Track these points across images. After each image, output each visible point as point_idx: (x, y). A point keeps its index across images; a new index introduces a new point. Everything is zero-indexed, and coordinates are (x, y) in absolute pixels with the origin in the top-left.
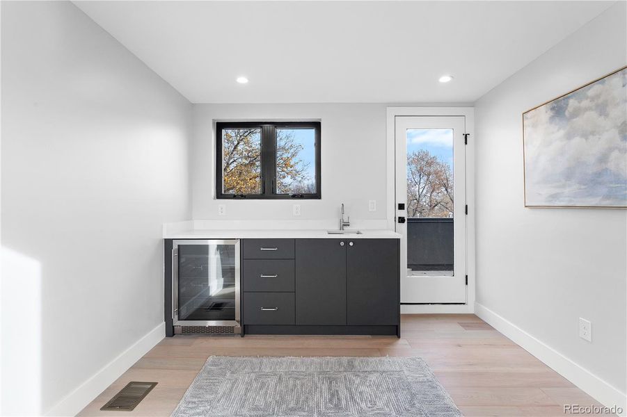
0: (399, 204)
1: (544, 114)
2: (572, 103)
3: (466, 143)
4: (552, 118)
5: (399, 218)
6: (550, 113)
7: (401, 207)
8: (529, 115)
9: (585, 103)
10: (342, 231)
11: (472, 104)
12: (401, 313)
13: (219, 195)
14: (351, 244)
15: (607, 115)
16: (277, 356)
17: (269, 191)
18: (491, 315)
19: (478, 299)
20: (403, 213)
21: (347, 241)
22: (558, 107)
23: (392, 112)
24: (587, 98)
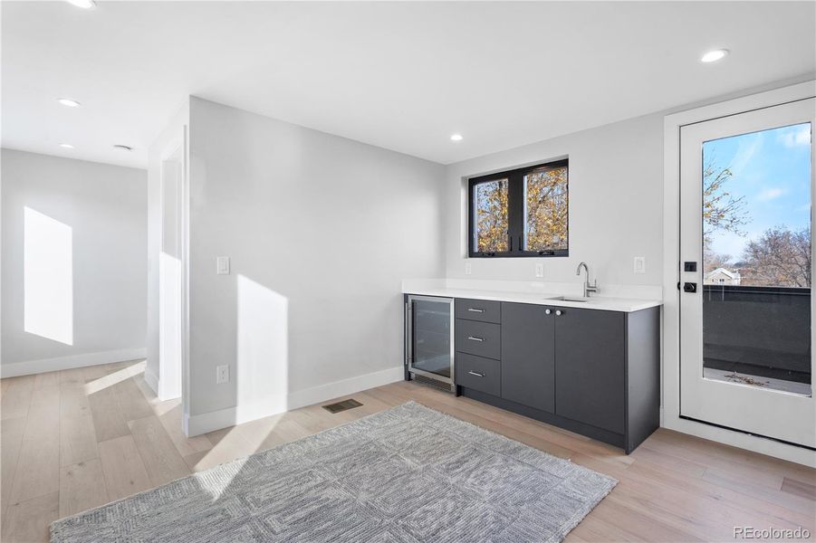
0: (686, 263)
5: (687, 284)
7: (691, 267)
10: (586, 298)
13: (472, 254)
17: (516, 249)
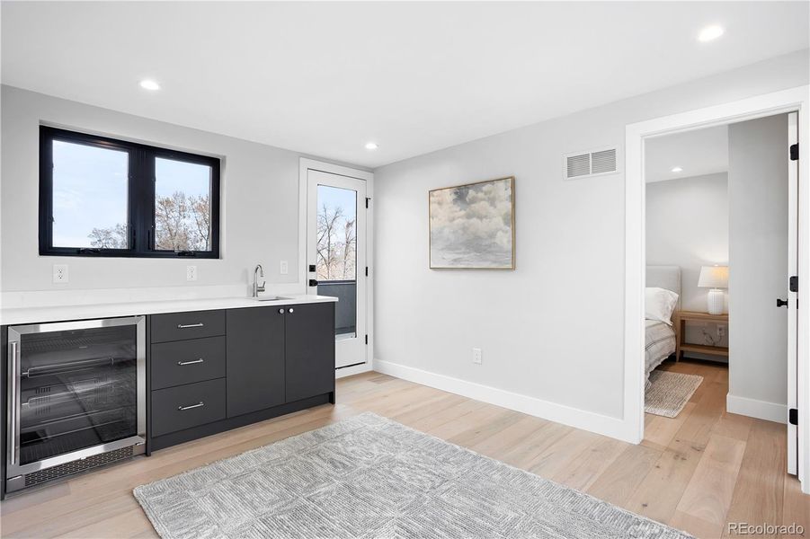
0: (310, 266)
1: (449, 196)
2: (471, 193)
3: (367, 207)
4: (455, 201)
5: (311, 281)
6: (454, 197)
7: (312, 269)
8: (435, 193)
9: (481, 195)
11: (372, 170)
12: (336, 378)
13: (46, 249)
14: (291, 310)
15: (495, 207)
16: (233, 457)
18: (389, 367)
19: (376, 355)
20: (312, 276)
21: (287, 308)
22: (461, 192)
23: (305, 163)
24: (482, 191)
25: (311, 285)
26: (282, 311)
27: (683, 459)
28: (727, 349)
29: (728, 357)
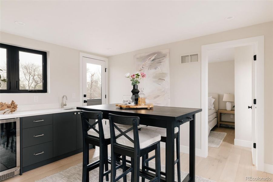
7: (85, 96)
14: (79, 113)
20: (86, 99)
21: (77, 112)
25: (84, 102)
26: (75, 113)
27: (221, 162)
28: (234, 123)
29: (234, 125)
